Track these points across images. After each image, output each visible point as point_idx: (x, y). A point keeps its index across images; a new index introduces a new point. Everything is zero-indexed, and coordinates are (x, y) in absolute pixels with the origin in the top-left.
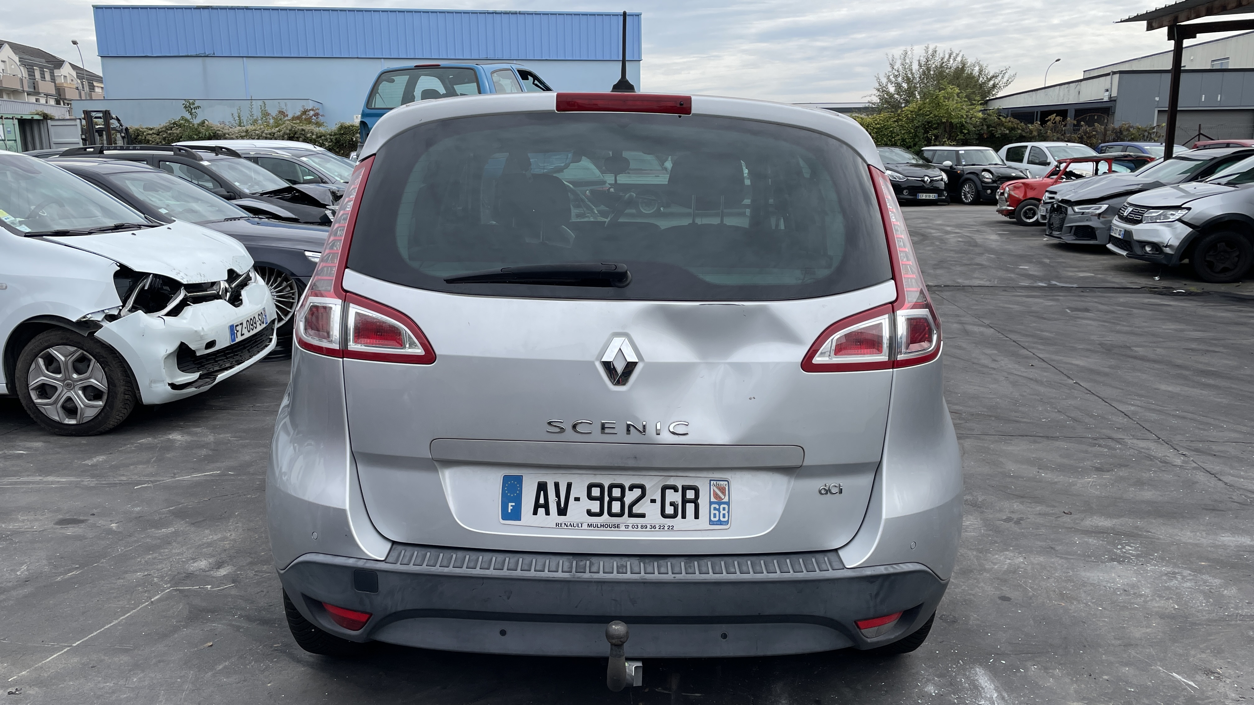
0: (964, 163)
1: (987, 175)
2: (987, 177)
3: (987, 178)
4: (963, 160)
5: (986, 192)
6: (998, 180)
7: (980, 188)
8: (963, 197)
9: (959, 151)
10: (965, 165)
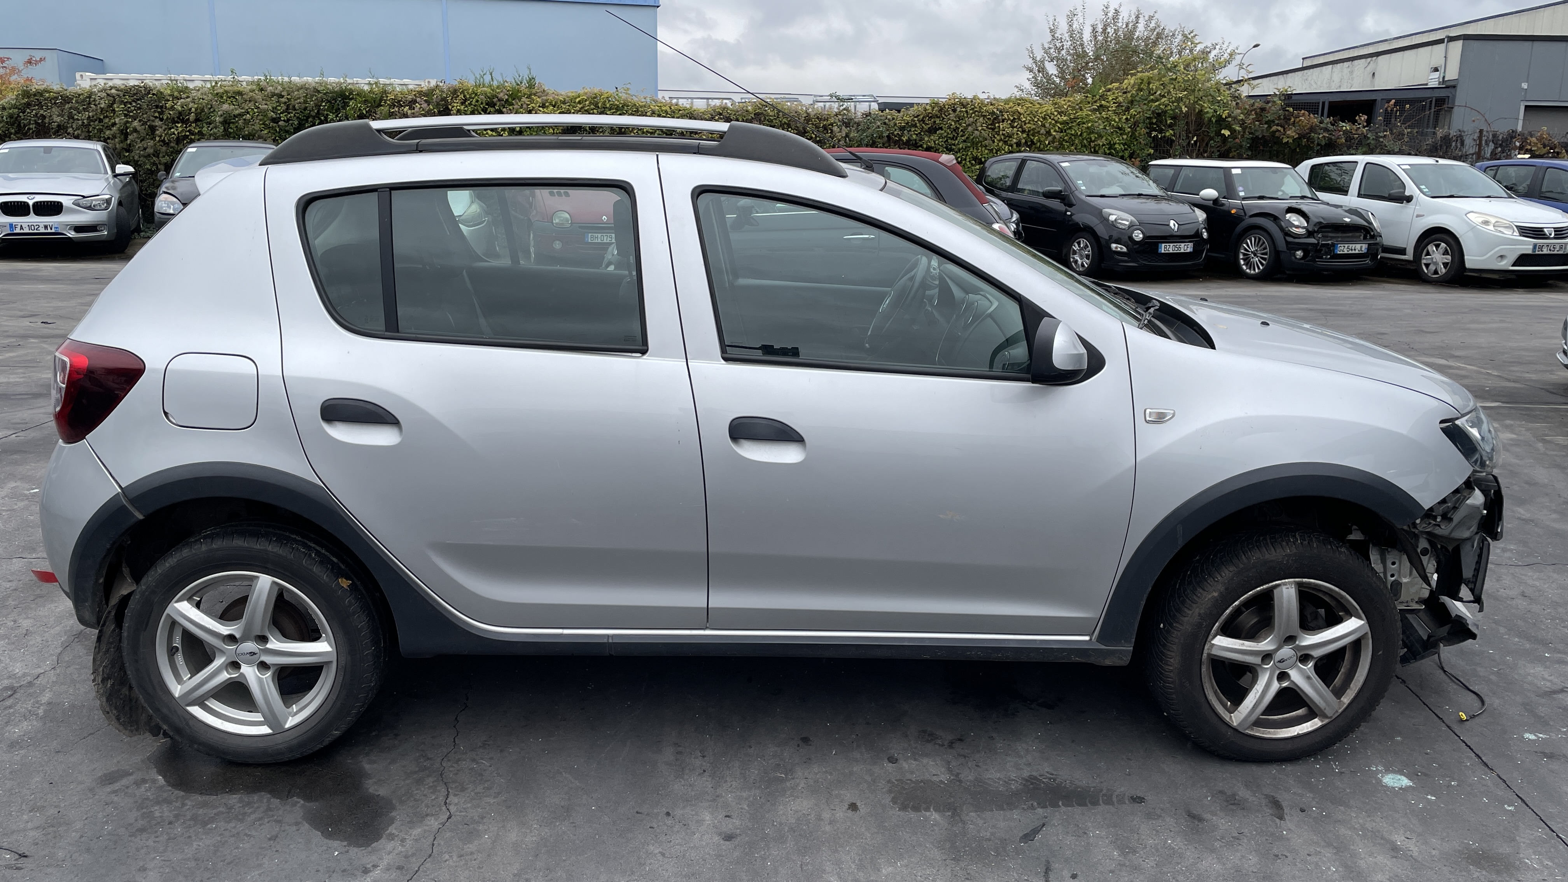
0: (1242, 194)
1: (1295, 220)
2: (1296, 223)
3: (1297, 227)
4: (1241, 188)
5: (1294, 255)
6: (1318, 232)
7: (1281, 245)
8: (1242, 262)
9: (1227, 170)
10: (1244, 199)
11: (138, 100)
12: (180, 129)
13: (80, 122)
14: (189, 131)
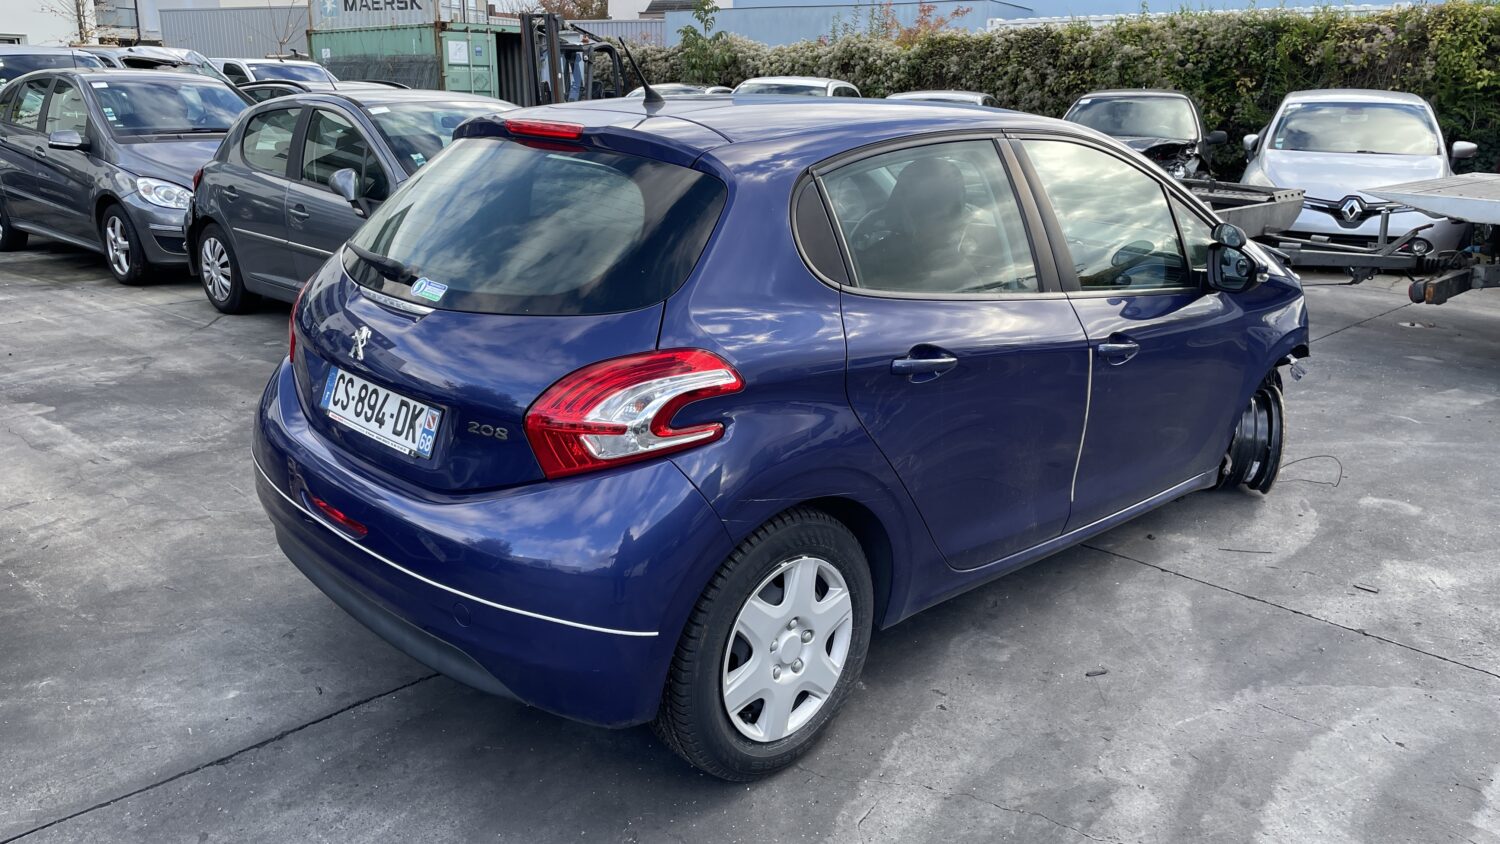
11: (1035, 44)
12: (1072, 77)
13: (974, 72)
14: (1082, 79)
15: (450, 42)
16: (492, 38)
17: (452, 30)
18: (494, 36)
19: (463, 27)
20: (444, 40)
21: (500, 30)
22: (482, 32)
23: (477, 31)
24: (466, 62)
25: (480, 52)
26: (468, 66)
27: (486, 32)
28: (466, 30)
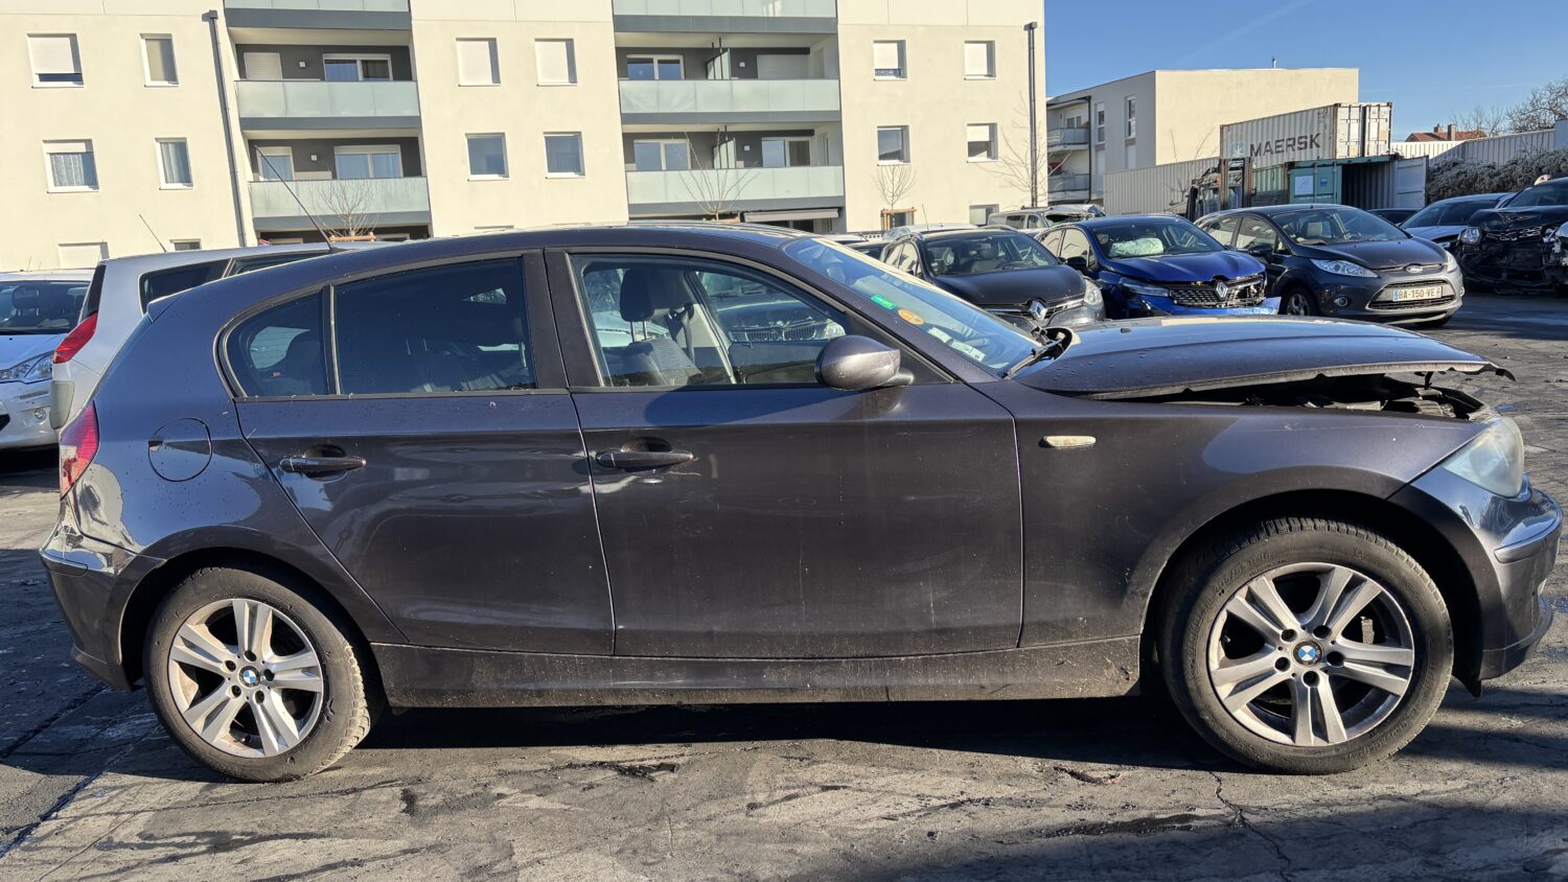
15: (1297, 178)
16: (1338, 170)
17: (1300, 167)
18: (1340, 168)
19: (1310, 165)
20: (1292, 176)
21: (1346, 162)
22: (1329, 165)
23: (1324, 166)
24: (1311, 193)
25: (1325, 183)
26: (1313, 195)
27: (1333, 165)
28: (1313, 166)
